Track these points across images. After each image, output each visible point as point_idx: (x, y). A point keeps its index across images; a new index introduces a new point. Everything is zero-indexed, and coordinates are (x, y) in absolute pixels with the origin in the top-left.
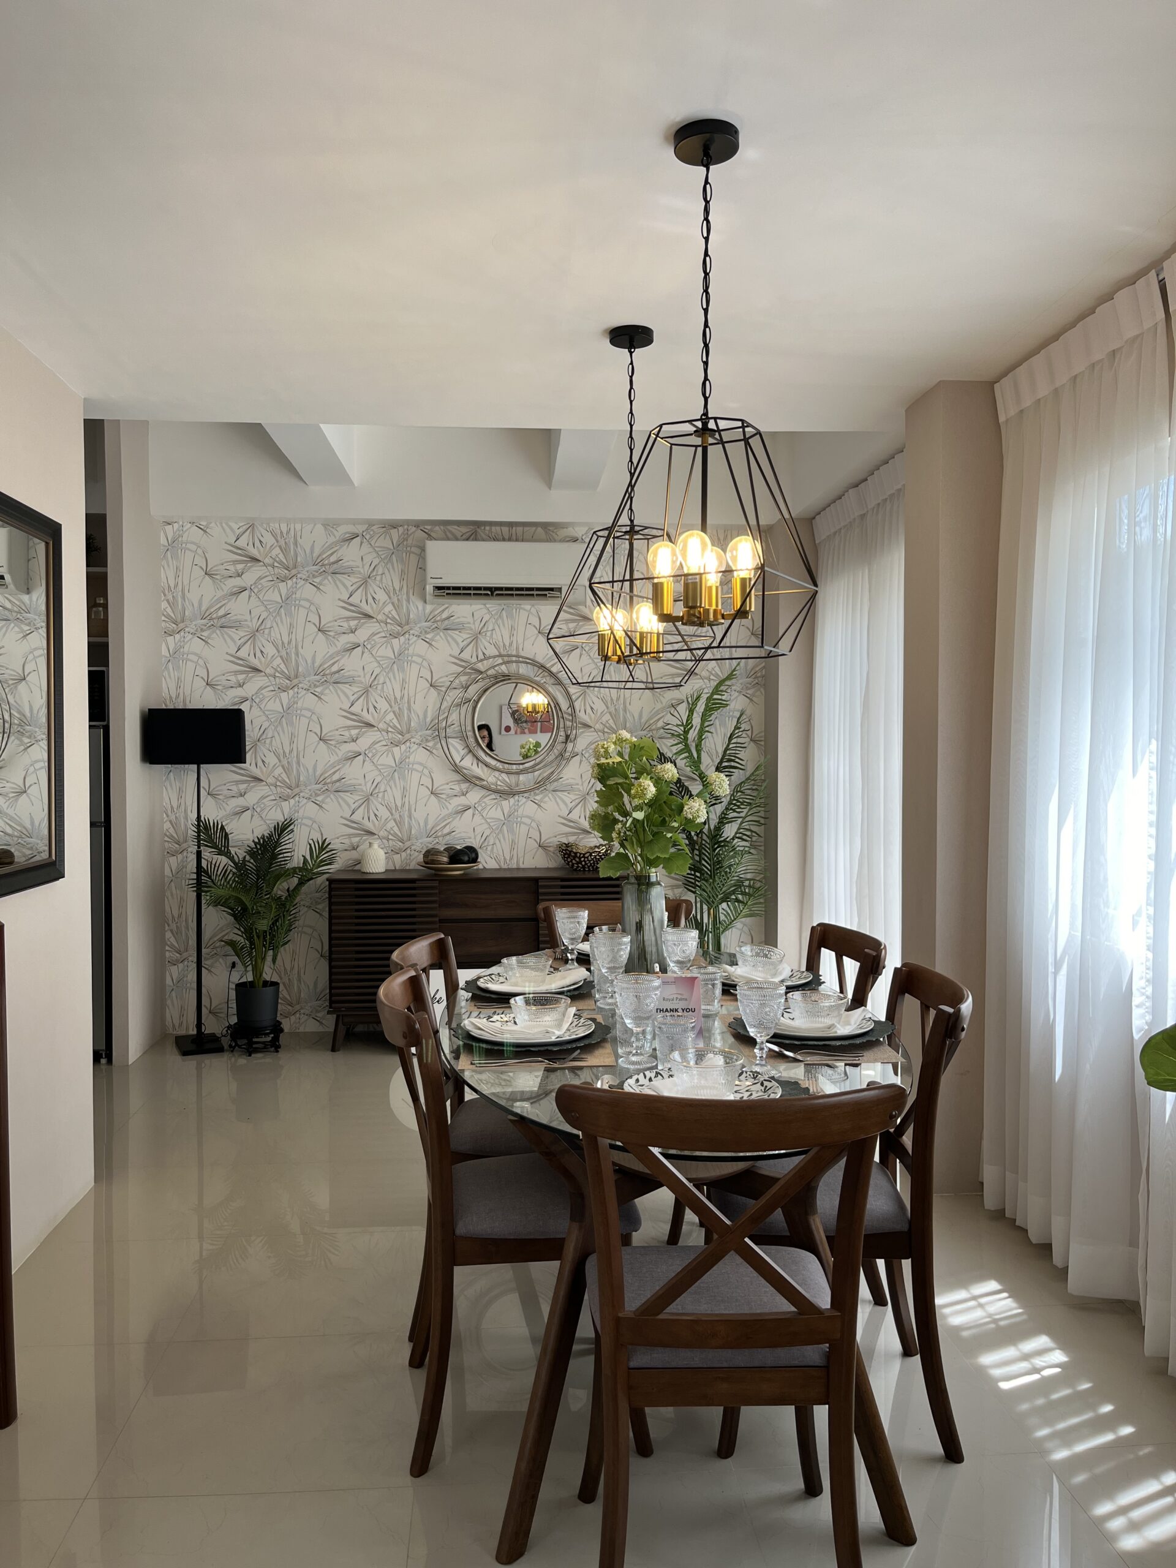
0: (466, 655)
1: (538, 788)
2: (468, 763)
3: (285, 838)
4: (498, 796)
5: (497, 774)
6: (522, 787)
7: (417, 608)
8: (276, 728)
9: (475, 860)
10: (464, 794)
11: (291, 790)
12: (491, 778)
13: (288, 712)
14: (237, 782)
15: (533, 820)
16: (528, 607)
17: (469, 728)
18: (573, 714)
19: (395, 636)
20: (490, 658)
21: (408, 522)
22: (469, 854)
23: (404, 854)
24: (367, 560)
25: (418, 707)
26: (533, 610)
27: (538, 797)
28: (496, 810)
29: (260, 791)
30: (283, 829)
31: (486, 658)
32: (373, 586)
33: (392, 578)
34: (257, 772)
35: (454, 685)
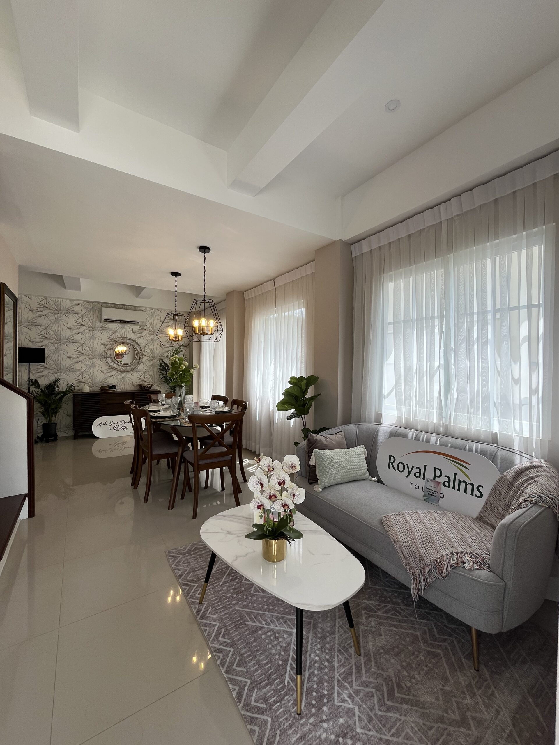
0: (112, 337)
1: (132, 371)
2: (112, 364)
3: (57, 384)
4: (121, 372)
5: (120, 367)
6: (127, 370)
7: (98, 324)
8: (53, 354)
9: (115, 388)
10: (111, 372)
11: (58, 371)
12: (119, 368)
13: (57, 349)
14: (40, 369)
15: (130, 379)
16: (129, 326)
17: (113, 355)
18: (142, 352)
19: (91, 331)
20: (119, 338)
21: (96, 302)
22: (114, 387)
23: (93, 388)
24: (83, 311)
25: (98, 350)
26: (131, 327)
27: (132, 373)
28: (121, 376)
29: (48, 371)
30: (56, 381)
31: (118, 338)
32: (85, 318)
33: (90, 316)
34: (47, 366)
35: (109, 344)
